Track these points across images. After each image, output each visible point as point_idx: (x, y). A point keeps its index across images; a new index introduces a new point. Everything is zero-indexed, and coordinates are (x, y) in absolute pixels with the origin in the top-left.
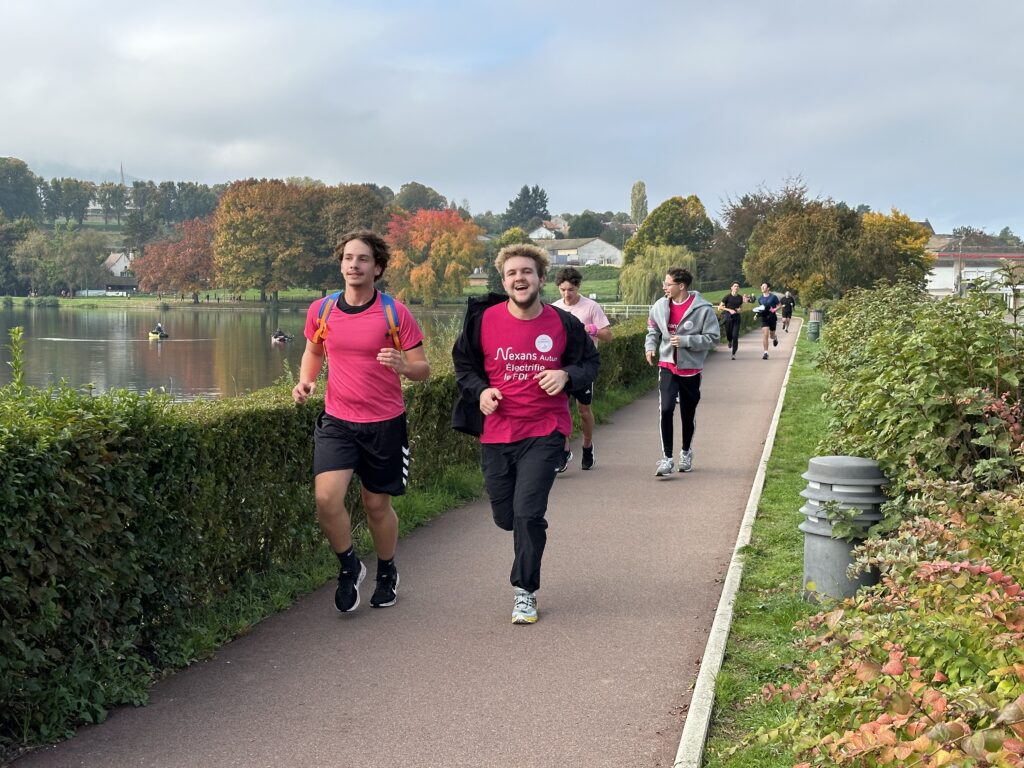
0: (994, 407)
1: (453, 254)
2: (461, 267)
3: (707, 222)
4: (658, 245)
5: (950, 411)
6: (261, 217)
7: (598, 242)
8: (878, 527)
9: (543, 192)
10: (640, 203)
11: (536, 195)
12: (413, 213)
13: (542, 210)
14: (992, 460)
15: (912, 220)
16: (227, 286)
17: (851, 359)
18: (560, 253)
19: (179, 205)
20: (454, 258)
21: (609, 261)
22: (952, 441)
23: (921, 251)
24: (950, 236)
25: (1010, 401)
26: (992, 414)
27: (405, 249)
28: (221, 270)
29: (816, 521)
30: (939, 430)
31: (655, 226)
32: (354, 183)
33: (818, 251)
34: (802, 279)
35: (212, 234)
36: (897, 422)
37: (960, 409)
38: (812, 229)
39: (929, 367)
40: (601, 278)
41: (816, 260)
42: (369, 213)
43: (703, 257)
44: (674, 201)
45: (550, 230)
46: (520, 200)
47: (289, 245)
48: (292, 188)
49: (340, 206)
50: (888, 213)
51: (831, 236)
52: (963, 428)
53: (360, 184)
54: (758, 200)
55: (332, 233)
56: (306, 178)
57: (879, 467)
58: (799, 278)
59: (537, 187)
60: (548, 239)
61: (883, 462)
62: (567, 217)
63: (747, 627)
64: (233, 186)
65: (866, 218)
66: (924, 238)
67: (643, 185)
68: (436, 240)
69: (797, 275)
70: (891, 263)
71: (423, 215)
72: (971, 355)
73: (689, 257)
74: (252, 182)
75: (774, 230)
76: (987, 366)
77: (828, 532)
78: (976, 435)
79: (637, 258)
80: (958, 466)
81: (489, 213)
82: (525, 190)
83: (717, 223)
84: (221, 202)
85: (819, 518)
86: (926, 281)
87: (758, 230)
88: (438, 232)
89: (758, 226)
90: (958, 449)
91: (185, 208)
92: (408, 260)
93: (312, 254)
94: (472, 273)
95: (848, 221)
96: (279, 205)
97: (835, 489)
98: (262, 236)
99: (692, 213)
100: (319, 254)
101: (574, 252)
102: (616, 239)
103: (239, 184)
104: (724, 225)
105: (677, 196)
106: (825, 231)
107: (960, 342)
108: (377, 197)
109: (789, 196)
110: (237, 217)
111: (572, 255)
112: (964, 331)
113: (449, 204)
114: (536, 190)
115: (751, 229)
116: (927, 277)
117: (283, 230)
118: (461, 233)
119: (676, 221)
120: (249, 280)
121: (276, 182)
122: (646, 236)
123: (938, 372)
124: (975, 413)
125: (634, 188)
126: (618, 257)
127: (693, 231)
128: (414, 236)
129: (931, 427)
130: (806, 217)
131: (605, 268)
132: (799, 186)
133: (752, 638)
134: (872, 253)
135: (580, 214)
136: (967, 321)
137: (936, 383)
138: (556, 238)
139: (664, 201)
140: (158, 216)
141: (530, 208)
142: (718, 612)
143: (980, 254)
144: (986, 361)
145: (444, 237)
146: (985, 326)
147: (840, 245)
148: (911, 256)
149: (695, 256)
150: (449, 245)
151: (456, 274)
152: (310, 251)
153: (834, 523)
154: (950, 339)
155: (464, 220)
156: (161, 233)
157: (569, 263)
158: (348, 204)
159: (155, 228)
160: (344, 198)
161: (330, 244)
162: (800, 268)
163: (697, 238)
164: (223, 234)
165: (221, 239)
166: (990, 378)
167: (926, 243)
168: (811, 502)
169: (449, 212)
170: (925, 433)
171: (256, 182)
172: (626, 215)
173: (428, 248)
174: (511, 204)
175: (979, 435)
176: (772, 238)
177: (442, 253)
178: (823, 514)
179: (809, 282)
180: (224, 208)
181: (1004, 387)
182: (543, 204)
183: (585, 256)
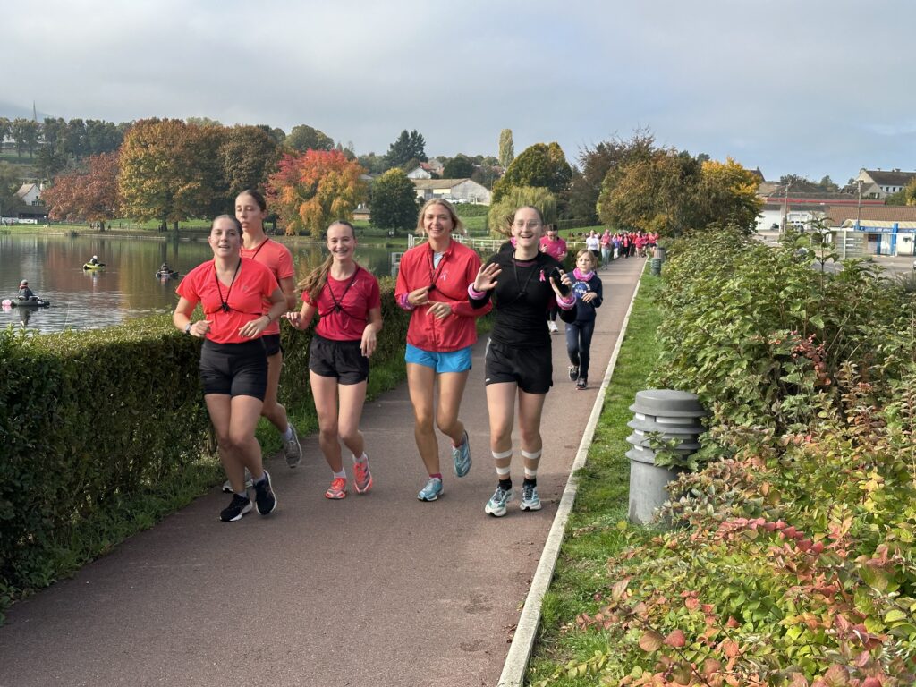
0: (802, 347)
1: (339, 191)
2: (345, 203)
3: (567, 167)
4: (522, 186)
5: (761, 351)
6: (163, 153)
7: (470, 183)
8: (696, 456)
9: (420, 136)
10: (508, 149)
11: (415, 139)
12: (303, 153)
13: (419, 152)
14: (799, 397)
15: (745, 168)
16: (131, 216)
17: (678, 299)
18: (435, 192)
19: (87, 141)
20: (339, 195)
21: (479, 200)
22: (763, 378)
23: (752, 196)
24: (777, 183)
25: (816, 342)
26: (800, 353)
27: (295, 185)
28: (126, 201)
29: (641, 449)
30: (753, 368)
31: (520, 169)
32: (249, 124)
33: (663, 195)
34: (649, 219)
35: (116, 169)
36: (716, 358)
37: (772, 348)
38: (659, 175)
39: (744, 310)
40: (471, 215)
41: (661, 203)
42: (263, 152)
43: (562, 198)
44: (537, 147)
45: (427, 170)
46: (400, 143)
47: (188, 180)
48: (193, 127)
49: (236, 145)
50: (724, 162)
51: (673, 182)
52: (773, 366)
53: (255, 125)
54: (611, 147)
55: (228, 169)
56: (206, 119)
57: (698, 401)
58: (645, 219)
59: (416, 132)
60: (424, 178)
61: (703, 396)
62: (442, 160)
63: (576, 548)
64: (138, 124)
65: (705, 165)
66: (755, 185)
67: (510, 132)
68: (324, 178)
69: (644, 216)
70: (725, 206)
71: (311, 155)
72: (782, 300)
73: (550, 198)
74: (155, 121)
75: (625, 175)
76: (795, 311)
77: (651, 459)
78: (785, 373)
79: (503, 199)
80: (768, 401)
81: (372, 155)
82: (405, 134)
83: (575, 168)
84: (125, 139)
85: (644, 447)
86: (756, 223)
87: (611, 175)
88: (325, 171)
89: (611, 170)
90: (769, 384)
91: (93, 144)
92: (297, 196)
93: (209, 188)
94: (356, 208)
95: (690, 168)
96: (179, 143)
97: (659, 421)
98: (164, 171)
99: (554, 158)
100: (216, 189)
101: (447, 191)
102: (486, 179)
103: (143, 122)
104: (581, 170)
106: (669, 177)
107: (772, 287)
108: (270, 138)
109: (638, 145)
110: (142, 154)
111: (446, 193)
112: (777, 277)
113: (336, 145)
114: (414, 134)
115: (604, 174)
116: (757, 219)
117: (183, 166)
118: (347, 171)
119: (539, 165)
120: (152, 211)
121: (177, 122)
122: (512, 178)
123: (752, 315)
124: (784, 353)
125: (502, 134)
126: (485, 195)
127: (553, 175)
128: (303, 174)
129: (745, 364)
130: (652, 165)
131: (475, 206)
132: (647, 136)
133: (580, 557)
134: (710, 197)
135: (454, 157)
136: (780, 268)
137: (751, 325)
138: (432, 178)
139: (528, 146)
140: (67, 151)
141: (409, 149)
142: (551, 533)
143: (803, 199)
144: (796, 305)
145: (330, 175)
146: (795, 272)
147: (682, 190)
148: (744, 200)
149: (556, 197)
150: (335, 183)
151: (341, 209)
152: (209, 185)
153: (657, 452)
154: (764, 284)
155: (349, 160)
156: (70, 167)
158: (243, 144)
159: (65, 161)
160: (239, 138)
161: (227, 180)
162: (646, 210)
163: (557, 180)
164: (128, 168)
165: (126, 172)
166: (798, 320)
167: (757, 189)
168: (636, 432)
169: (336, 153)
170: (739, 371)
171: (158, 121)
172: (495, 160)
173: (316, 185)
174: (392, 146)
175: (788, 374)
176: (622, 183)
177: (330, 190)
178: (647, 444)
179: (654, 222)
180: (129, 144)
181: (811, 329)
182: (421, 147)
183: (458, 194)
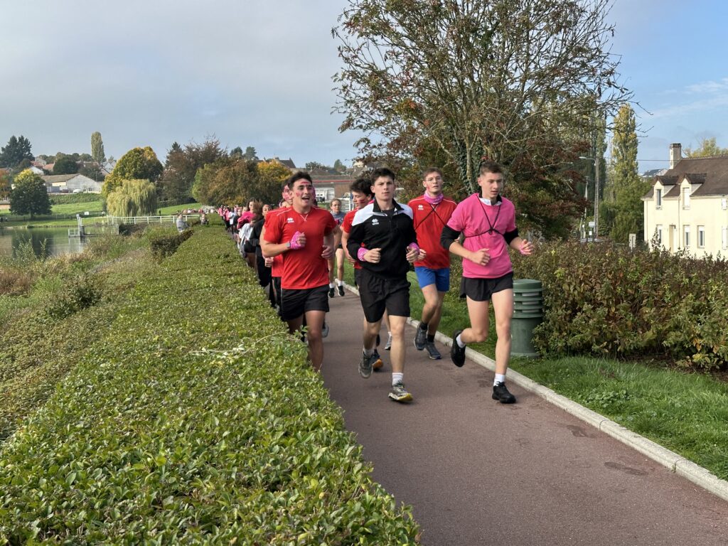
3: (158, 163)
4: (129, 179)
7: (81, 177)
9: (27, 140)
10: (98, 147)
11: (22, 143)
13: (27, 153)
18: (54, 185)
21: (90, 189)
31: (125, 167)
40: (86, 201)
44: (136, 151)
45: (38, 168)
46: (10, 147)
59: (22, 138)
67: (99, 134)
73: (151, 186)
79: (116, 188)
82: (13, 139)
99: (148, 158)
101: (64, 184)
105: (137, 147)
109: (209, 147)
111: (63, 186)
114: (22, 139)
119: (139, 163)
122: (119, 173)
125: (93, 136)
126: (98, 187)
127: (149, 170)
131: (88, 194)
135: (54, 155)
138: (46, 174)
139: (129, 150)
141: (18, 152)
143: (319, 180)
157: (61, 192)
174: (3, 149)
182: (28, 149)
183: (72, 186)
